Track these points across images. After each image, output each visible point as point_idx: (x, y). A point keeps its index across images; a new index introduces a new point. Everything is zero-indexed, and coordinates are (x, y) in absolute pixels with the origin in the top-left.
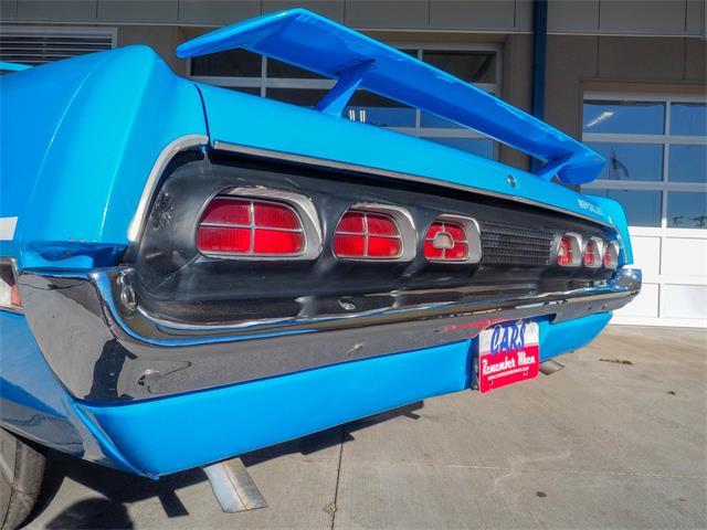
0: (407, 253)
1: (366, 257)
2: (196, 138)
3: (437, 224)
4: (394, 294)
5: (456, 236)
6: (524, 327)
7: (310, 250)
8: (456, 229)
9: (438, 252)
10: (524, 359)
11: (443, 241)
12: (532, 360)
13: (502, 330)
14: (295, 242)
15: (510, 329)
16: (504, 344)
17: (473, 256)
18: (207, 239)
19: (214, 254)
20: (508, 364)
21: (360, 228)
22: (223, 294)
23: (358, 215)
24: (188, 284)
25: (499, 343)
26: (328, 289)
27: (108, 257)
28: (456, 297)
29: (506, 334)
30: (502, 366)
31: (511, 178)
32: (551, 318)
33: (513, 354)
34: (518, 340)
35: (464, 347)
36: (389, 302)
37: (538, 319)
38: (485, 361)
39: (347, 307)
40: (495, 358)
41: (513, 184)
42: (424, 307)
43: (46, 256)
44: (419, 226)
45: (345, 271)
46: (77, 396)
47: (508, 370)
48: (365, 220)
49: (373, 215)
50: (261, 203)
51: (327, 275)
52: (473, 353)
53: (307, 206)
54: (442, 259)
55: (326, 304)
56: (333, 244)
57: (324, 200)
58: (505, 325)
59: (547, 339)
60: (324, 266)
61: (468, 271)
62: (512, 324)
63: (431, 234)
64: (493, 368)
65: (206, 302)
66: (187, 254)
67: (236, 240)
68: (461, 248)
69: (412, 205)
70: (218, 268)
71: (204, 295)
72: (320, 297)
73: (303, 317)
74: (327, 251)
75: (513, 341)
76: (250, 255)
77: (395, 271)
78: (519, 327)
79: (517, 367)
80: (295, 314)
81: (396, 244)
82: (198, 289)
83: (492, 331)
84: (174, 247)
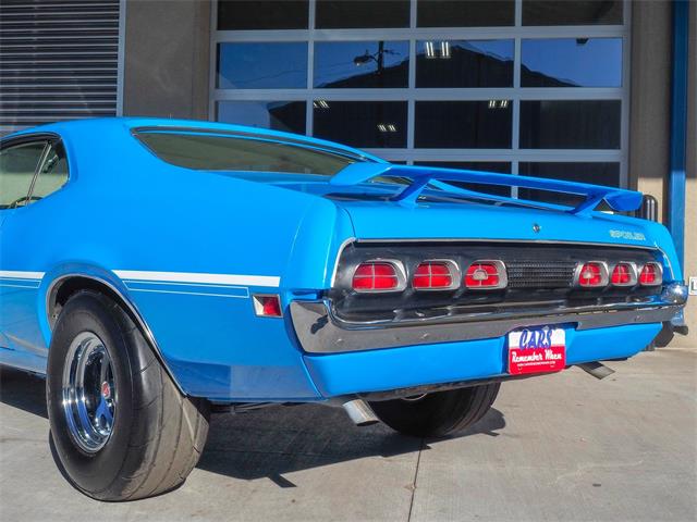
0: (455, 285)
1: (430, 288)
2: (351, 239)
3: (476, 265)
4: (449, 308)
5: (489, 271)
6: (550, 332)
7: (401, 286)
8: (490, 267)
9: (477, 282)
10: (549, 354)
11: (480, 275)
12: (559, 356)
13: (530, 334)
14: (393, 282)
15: (537, 334)
16: (531, 343)
17: (502, 284)
18: (357, 283)
19: (359, 290)
20: (535, 357)
21: (427, 272)
22: (361, 309)
23: (426, 265)
24: (347, 304)
25: (527, 341)
26: (409, 306)
27: (322, 294)
28: (493, 310)
29: (533, 336)
30: (530, 358)
31: (536, 226)
32: (575, 325)
33: (540, 351)
34: (545, 341)
35: (498, 344)
36: (446, 312)
37: (564, 326)
38: (514, 353)
39: (420, 315)
40: (522, 352)
41: (538, 231)
42: (472, 315)
43: (295, 294)
44: (462, 268)
45: (419, 296)
46: (307, 350)
47: (536, 361)
48: (430, 267)
49: (434, 264)
50: (377, 264)
51: (409, 298)
52: (506, 350)
53: (399, 265)
54: (480, 287)
55: (409, 313)
56: (413, 281)
57: (407, 259)
58: (533, 329)
59: (574, 344)
60: (408, 294)
61: (501, 294)
62: (539, 328)
63: (472, 271)
64: (522, 359)
65: (357, 312)
66: (349, 291)
67: (366, 283)
68: (492, 279)
69: (458, 255)
70: (361, 297)
71: (356, 309)
72: (406, 310)
73: (396, 320)
74: (409, 286)
75: (540, 341)
76: (373, 290)
77: (449, 296)
78: (546, 332)
79: (544, 360)
80: (393, 318)
81: (448, 280)
82: (351, 306)
83: (520, 334)
84: (343, 288)
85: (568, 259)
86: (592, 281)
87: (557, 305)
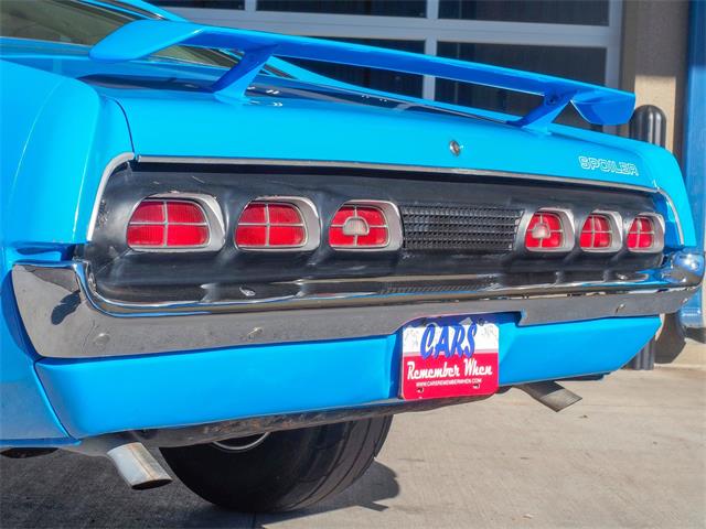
0: (310, 242)
1: (267, 247)
3: (349, 208)
4: (300, 283)
5: (370, 221)
6: (473, 328)
7: (214, 242)
9: (349, 239)
10: (471, 366)
11: (355, 227)
12: (488, 371)
13: (439, 330)
14: (199, 235)
15: (451, 330)
16: (439, 347)
17: (393, 242)
18: (135, 235)
19: (139, 248)
20: (447, 371)
21: (262, 218)
22: (142, 281)
23: (261, 206)
24: (117, 272)
25: (434, 344)
26: (229, 277)
27: (70, 252)
28: (377, 288)
29: (445, 335)
30: (438, 373)
31: (454, 143)
32: (515, 317)
33: (456, 360)
34: (465, 344)
35: (383, 348)
36: (294, 290)
37: (498, 318)
38: (411, 363)
39: (248, 293)
40: (424, 362)
41: (457, 152)
42: (340, 297)
43: (21, 251)
44: (325, 213)
45: (246, 260)
47: (448, 378)
48: (267, 210)
49: (273, 205)
50: (172, 202)
51: (229, 264)
52: (397, 359)
53: (212, 204)
54: (354, 247)
55: (228, 290)
56: (237, 235)
57: (227, 194)
58: (444, 322)
59: (514, 349)
60: (227, 256)
61: (391, 259)
62: (455, 321)
63: (341, 220)
64: (424, 373)
65: (134, 286)
66: (120, 249)
67: (153, 235)
68: (376, 235)
69: (317, 190)
70: (142, 259)
71: (128, 281)
72: (224, 284)
73: (206, 301)
74: (229, 243)
75: (456, 344)
76: (164, 248)
77: (299, 260)
78: (467, 327)
79: (462, 376)
80: (199, 298)
81: (297, 234)
82: (124, 276)
83: (421, 330)
84: (110, 243)
85: (508, 203)
86: (547, 242)
87: (488, 282)
